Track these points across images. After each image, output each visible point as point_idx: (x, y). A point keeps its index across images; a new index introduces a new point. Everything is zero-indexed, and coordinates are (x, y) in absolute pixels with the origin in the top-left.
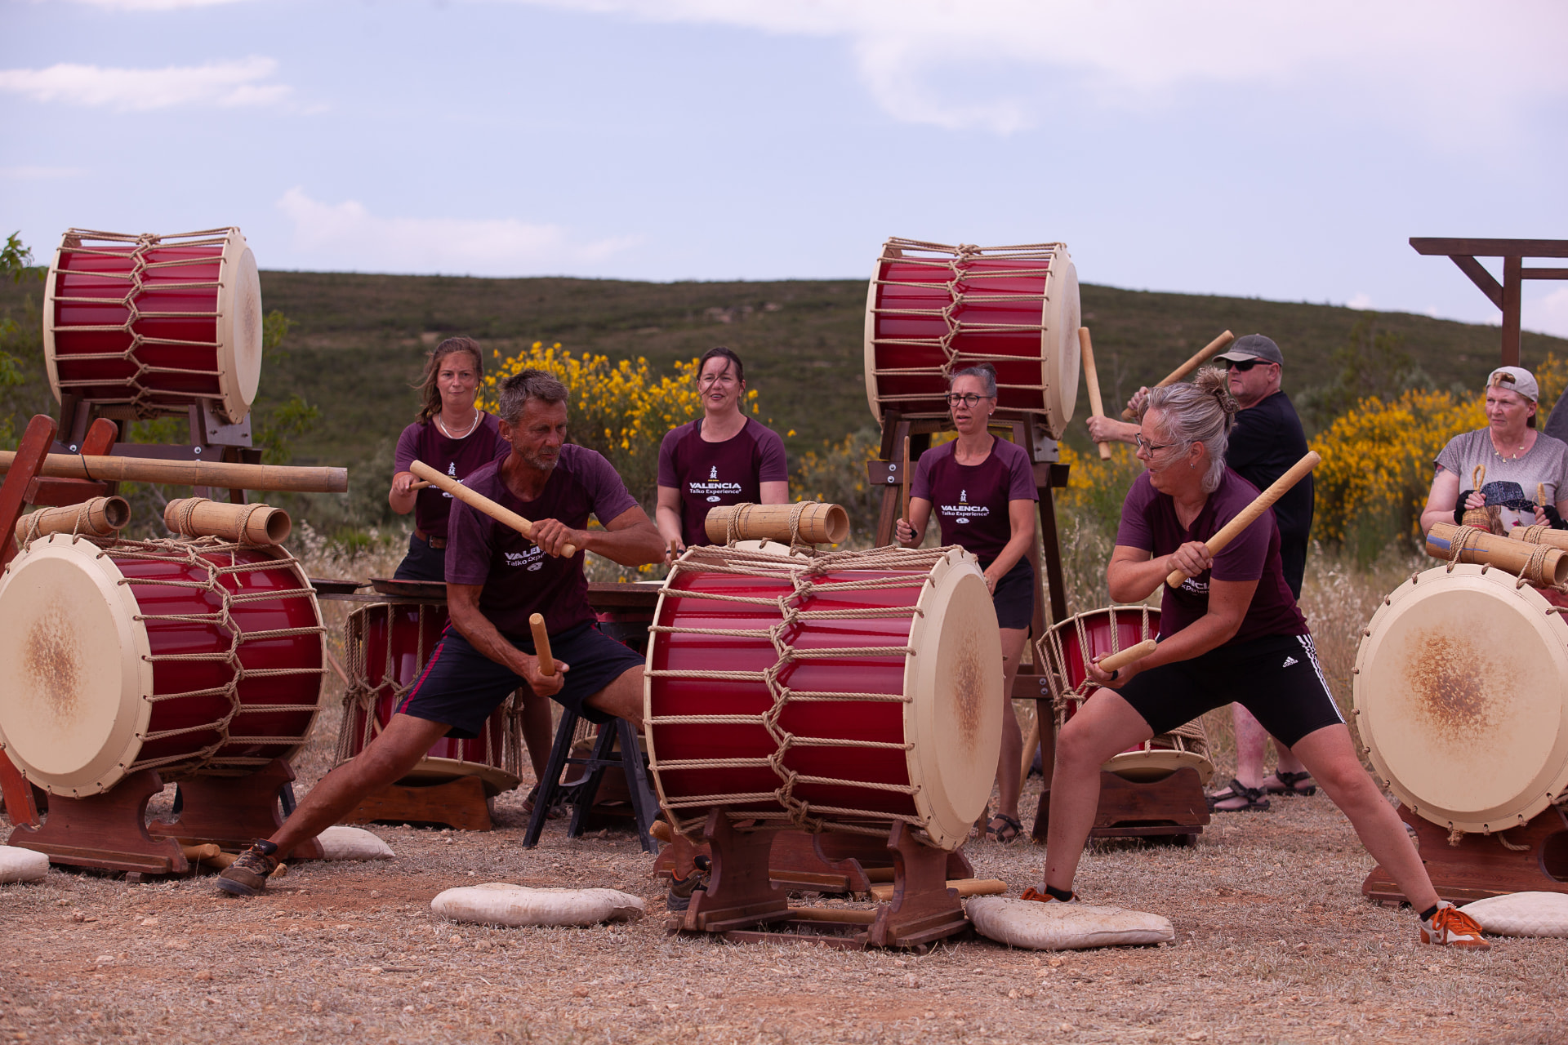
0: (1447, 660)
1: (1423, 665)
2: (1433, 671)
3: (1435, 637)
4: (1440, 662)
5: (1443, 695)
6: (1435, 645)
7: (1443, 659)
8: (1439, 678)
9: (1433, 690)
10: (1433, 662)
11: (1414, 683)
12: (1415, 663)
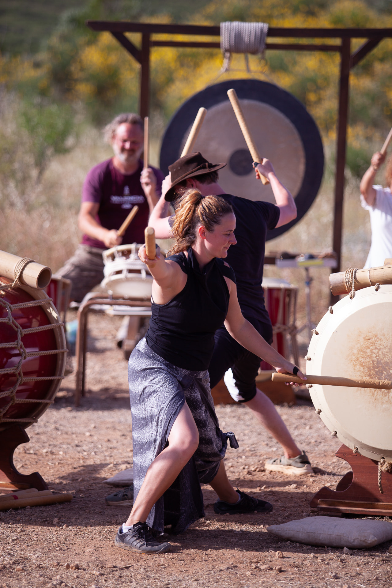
0: (380, 349)
1: (361, 353)
2: (370, 357)
3: (370, 334)
4: (374, 351)
5: (376, 372)
6: (369, 339)
7: (376, 348)
8: (373, 361)
9: (370, 370)
10: (368, 351)
11: (355, 366)
12: (355, 351)
